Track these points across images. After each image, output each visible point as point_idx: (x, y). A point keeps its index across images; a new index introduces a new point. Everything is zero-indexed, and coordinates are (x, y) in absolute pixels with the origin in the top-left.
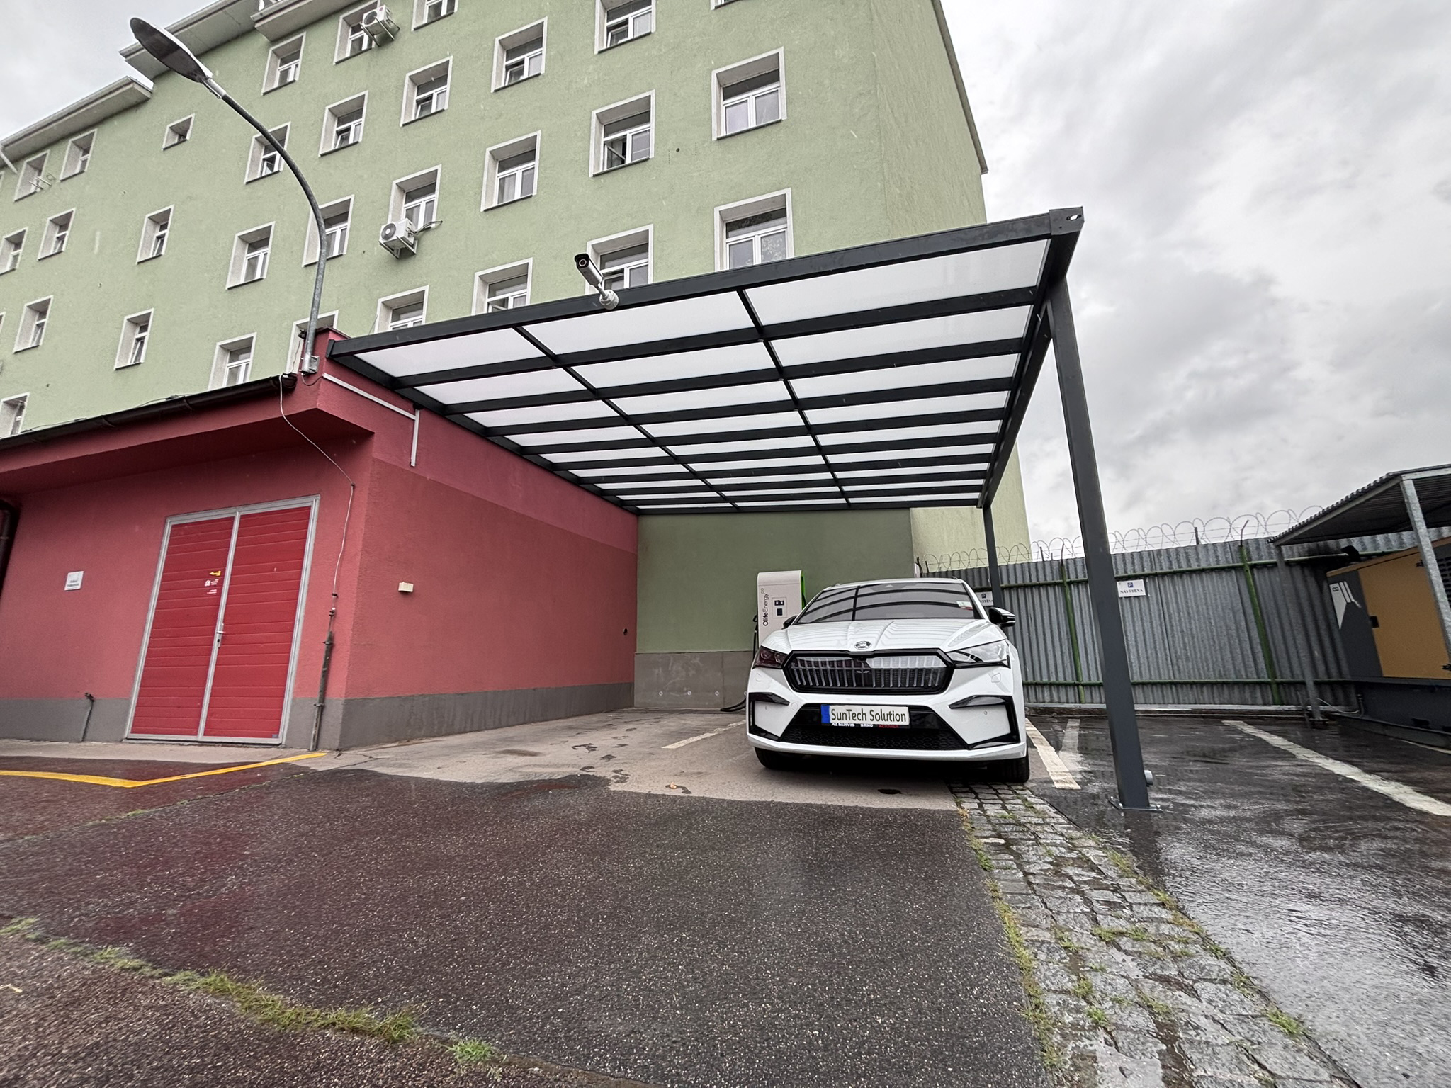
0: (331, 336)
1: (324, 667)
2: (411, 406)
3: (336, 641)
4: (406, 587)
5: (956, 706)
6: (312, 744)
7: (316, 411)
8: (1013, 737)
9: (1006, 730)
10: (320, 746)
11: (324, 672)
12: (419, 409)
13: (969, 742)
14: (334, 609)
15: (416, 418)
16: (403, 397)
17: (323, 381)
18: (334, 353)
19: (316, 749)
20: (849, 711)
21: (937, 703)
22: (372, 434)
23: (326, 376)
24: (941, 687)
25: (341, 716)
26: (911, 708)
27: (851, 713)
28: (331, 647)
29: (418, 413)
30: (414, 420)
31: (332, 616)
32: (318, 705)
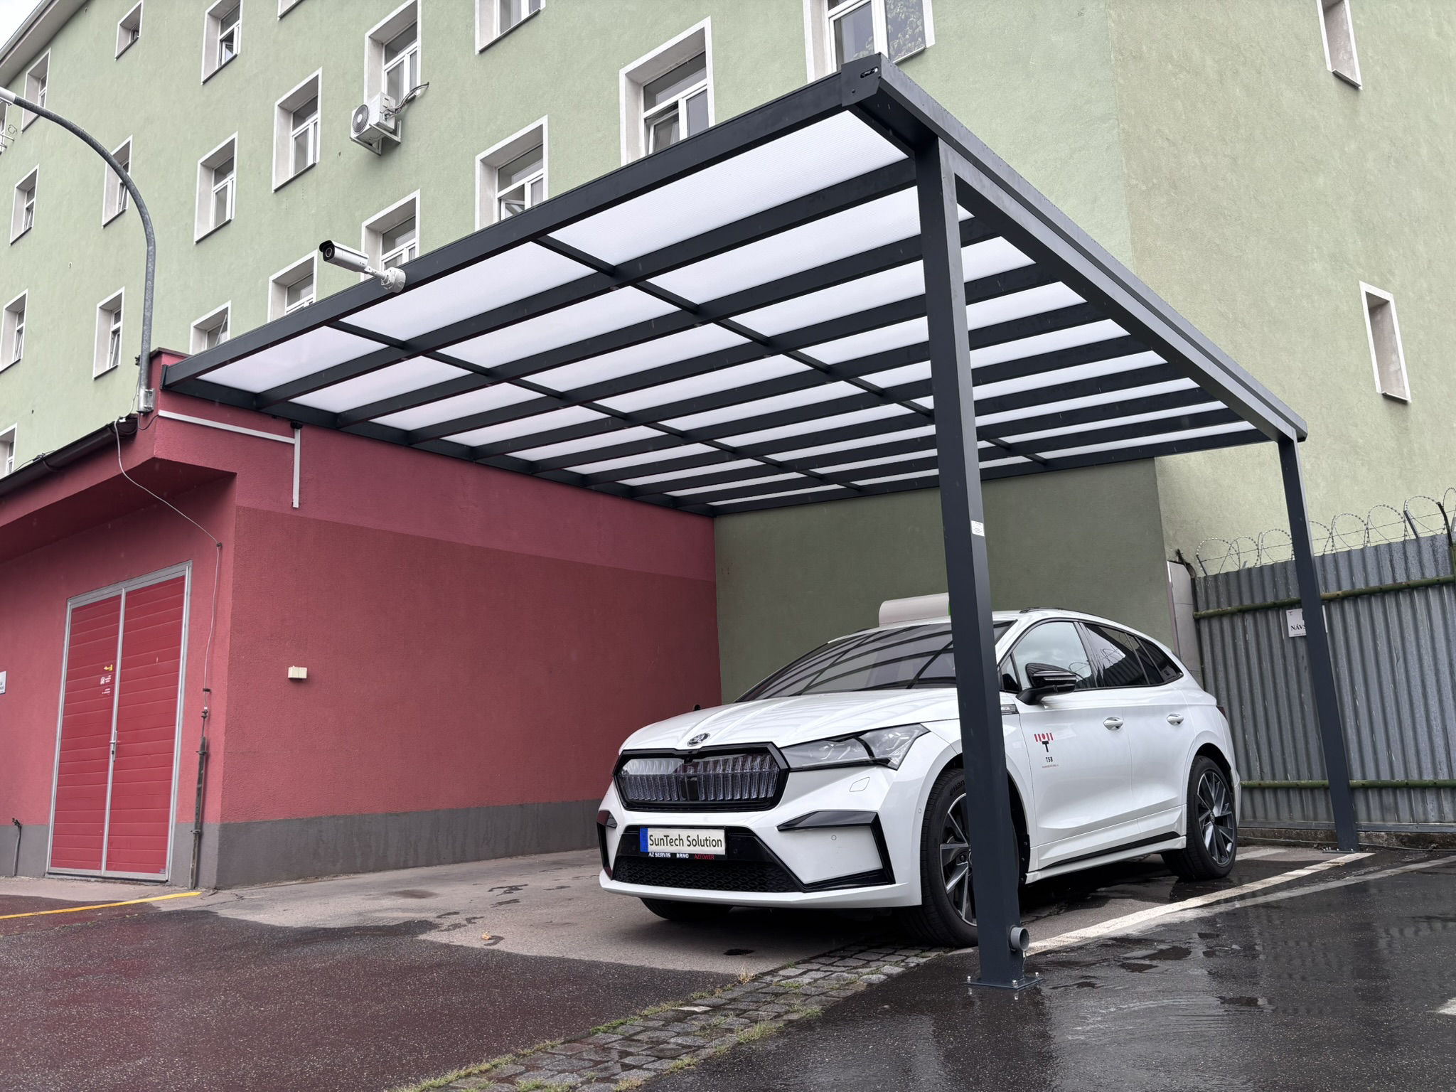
0: (166, 360)
1: (199, 782)
2: (287, 425)
3: (212, 751)
4: (301, 673)
5: (787, 827)
6: (190, 881)
7: (154, 460)
8: (884, 875)
9: (874, 864)
10: (200, 884)
11: (199, 789)
12: (298, 428)
13: (806, 879)
14: (206, 708)
15: (296, 441)
16: (274, 417)
17: (160, 421)
18: (167, 383)
19: (195, 886)
20: (667, 836)
21: (761, 823)
22: (234, 475)
23: (162, 413)
24: (770, 803)
25: (217, 847)
26: (730, 831)
27: (669, 839)
28: (205, 756)
29: (298, 434)
30: (293, 445)
31: (204, 718)
32: (194, 832)
